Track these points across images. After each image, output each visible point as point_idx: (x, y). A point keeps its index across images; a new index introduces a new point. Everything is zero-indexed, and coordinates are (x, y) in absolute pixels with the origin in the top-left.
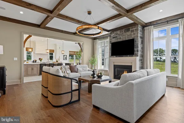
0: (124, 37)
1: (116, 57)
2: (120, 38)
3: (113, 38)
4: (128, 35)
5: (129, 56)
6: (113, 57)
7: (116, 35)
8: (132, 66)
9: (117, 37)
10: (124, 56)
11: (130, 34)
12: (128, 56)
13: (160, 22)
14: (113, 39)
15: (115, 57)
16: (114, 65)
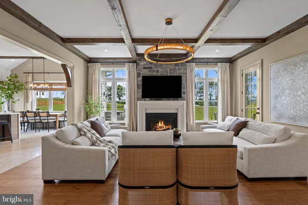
0: (165, 70)
1: (150, 100)
2: (158, 71)
3: (144, 68)
4: (170, 69)
5: (173, 100)
6: (145, 100)
7: (150, 65)
8: (177, 113)
9: (152, 68)
10: (164, 99)
11: (174, 69)
12: (170, 100)
13: (202, 61)
14: (144, 70)
15: (147, 100)
16: (146, 114)
